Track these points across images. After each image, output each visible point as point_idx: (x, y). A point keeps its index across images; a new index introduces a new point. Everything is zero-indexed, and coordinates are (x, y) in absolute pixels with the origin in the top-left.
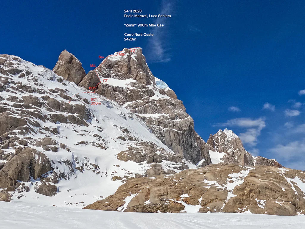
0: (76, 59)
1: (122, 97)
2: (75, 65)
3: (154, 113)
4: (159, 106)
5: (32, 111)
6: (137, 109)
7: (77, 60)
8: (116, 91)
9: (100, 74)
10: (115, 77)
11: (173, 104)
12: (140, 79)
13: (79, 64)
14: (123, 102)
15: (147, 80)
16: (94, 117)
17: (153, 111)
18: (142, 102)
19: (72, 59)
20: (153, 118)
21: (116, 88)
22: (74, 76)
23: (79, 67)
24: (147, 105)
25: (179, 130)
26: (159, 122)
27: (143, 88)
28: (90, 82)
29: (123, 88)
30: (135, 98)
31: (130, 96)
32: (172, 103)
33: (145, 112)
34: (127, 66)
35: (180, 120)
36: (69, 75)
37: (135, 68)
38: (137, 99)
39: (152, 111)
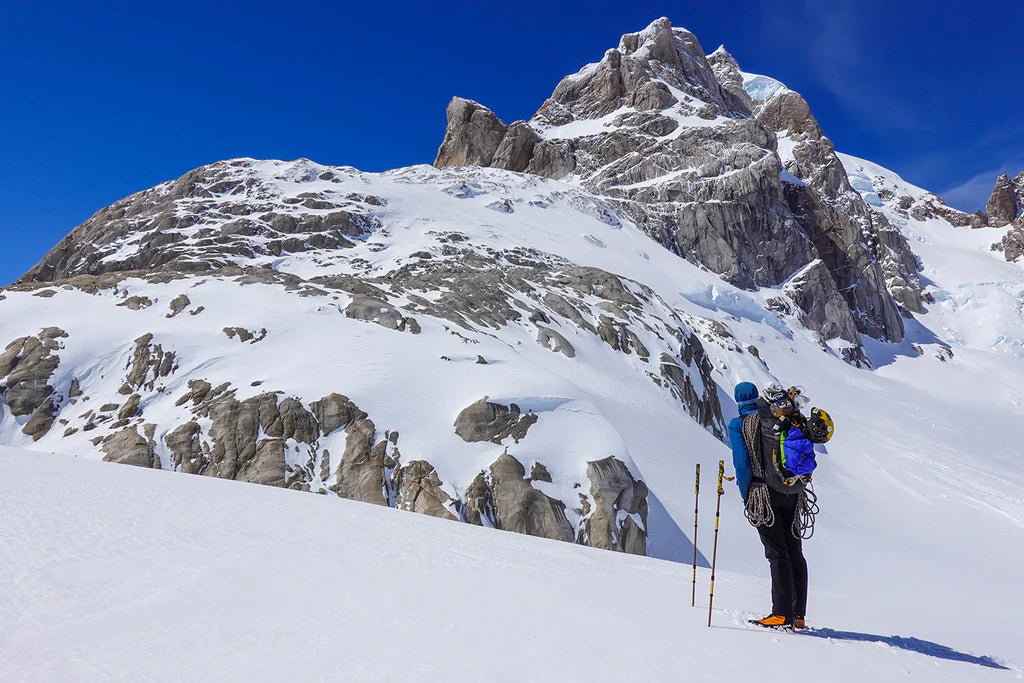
0: (480, 108)
1: (591, 157)
2: (478, 122)
3: (665, 174)
4: (678, 152)
5: (229, 245)
6: (619, 176)
7: (482, 110)
8: (578, 148)
9: (547, 120)
10: (584, 115)
11: (719, 137)
12: (644, 99)
13: (487, 116)
14: (591, 168)
15: (660, 98)
16: (380, 226)
17: (665, 167)
18: (636, 154)
19: (470, 110)
20: (657, 187)
21: (577, 141)
22: (480, 145)
23: (488, 122)
24: (648, 158)
25: (727, 199)
26: (670, 191)
27: (644, 121)
28: (514, 148)
29: (592, 136)
30: (619, 150)
31: (608, 150)
32: (714, 133)
33: (641, 177)
34: (612, 80)
35: (736, 171)
36: (471, 145)
37: (631, 77)
38: (626, 151)
39: (661, 170)
